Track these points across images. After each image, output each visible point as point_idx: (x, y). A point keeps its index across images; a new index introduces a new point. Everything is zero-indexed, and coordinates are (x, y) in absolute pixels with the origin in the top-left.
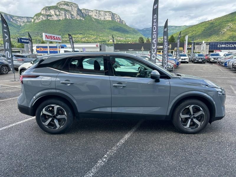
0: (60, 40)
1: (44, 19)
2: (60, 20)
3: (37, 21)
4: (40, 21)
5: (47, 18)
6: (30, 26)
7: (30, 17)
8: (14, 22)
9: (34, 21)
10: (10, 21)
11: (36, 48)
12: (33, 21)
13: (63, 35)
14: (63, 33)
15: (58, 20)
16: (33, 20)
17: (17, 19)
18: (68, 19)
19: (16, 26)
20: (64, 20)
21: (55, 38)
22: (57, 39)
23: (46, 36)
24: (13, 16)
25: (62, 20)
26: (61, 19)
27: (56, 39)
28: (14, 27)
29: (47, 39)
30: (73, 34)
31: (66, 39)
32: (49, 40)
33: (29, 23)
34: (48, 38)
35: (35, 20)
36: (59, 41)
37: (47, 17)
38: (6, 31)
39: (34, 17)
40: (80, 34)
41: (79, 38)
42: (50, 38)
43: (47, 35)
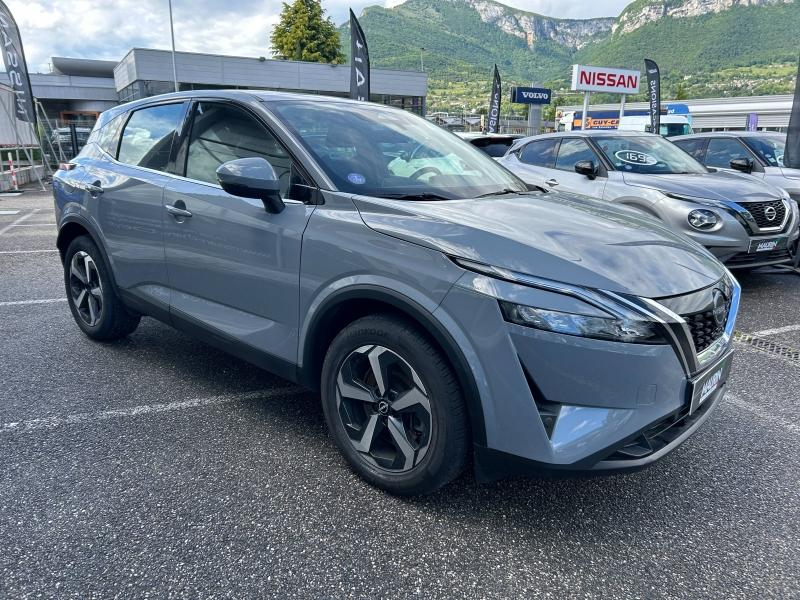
0: (634, 86)
1: (654, 17)
2: (711, 14)
3: (628, 29)
4: (637, 26)
5: (665, 12)
6: (603, 48)
7: (609, 19)
8: (558, 39)
9: (618, 30)
10: (546, 39)
11: (572, 117)
12: (614, 31)
13: (712, 71)
14: (714, 61)
15: (702, 16)
16: (615, 27)
17: (569, 30)
18: (743, 6)
19: (561, 51)
20: (727, 12)
21: (616, 79)
22: (624, 83)
23: (583, 73)
24: (558, 22)
25: (721, 12)
26: (717, 11)
27: (619, 83)
28: (556, 55)
29: (585, 86)
30: (755, 63)
31: (721, 86)
32: (590, 87)
33: (601, 38)
34: (588, 83)
35: (622, 25)
36: (630, 90)
37: (666, 9)
38: (360, 60)
39: (622, 14)
40: (784, 61)
41: (779, 78)
42: (597, 81)
43: (588, 70)
